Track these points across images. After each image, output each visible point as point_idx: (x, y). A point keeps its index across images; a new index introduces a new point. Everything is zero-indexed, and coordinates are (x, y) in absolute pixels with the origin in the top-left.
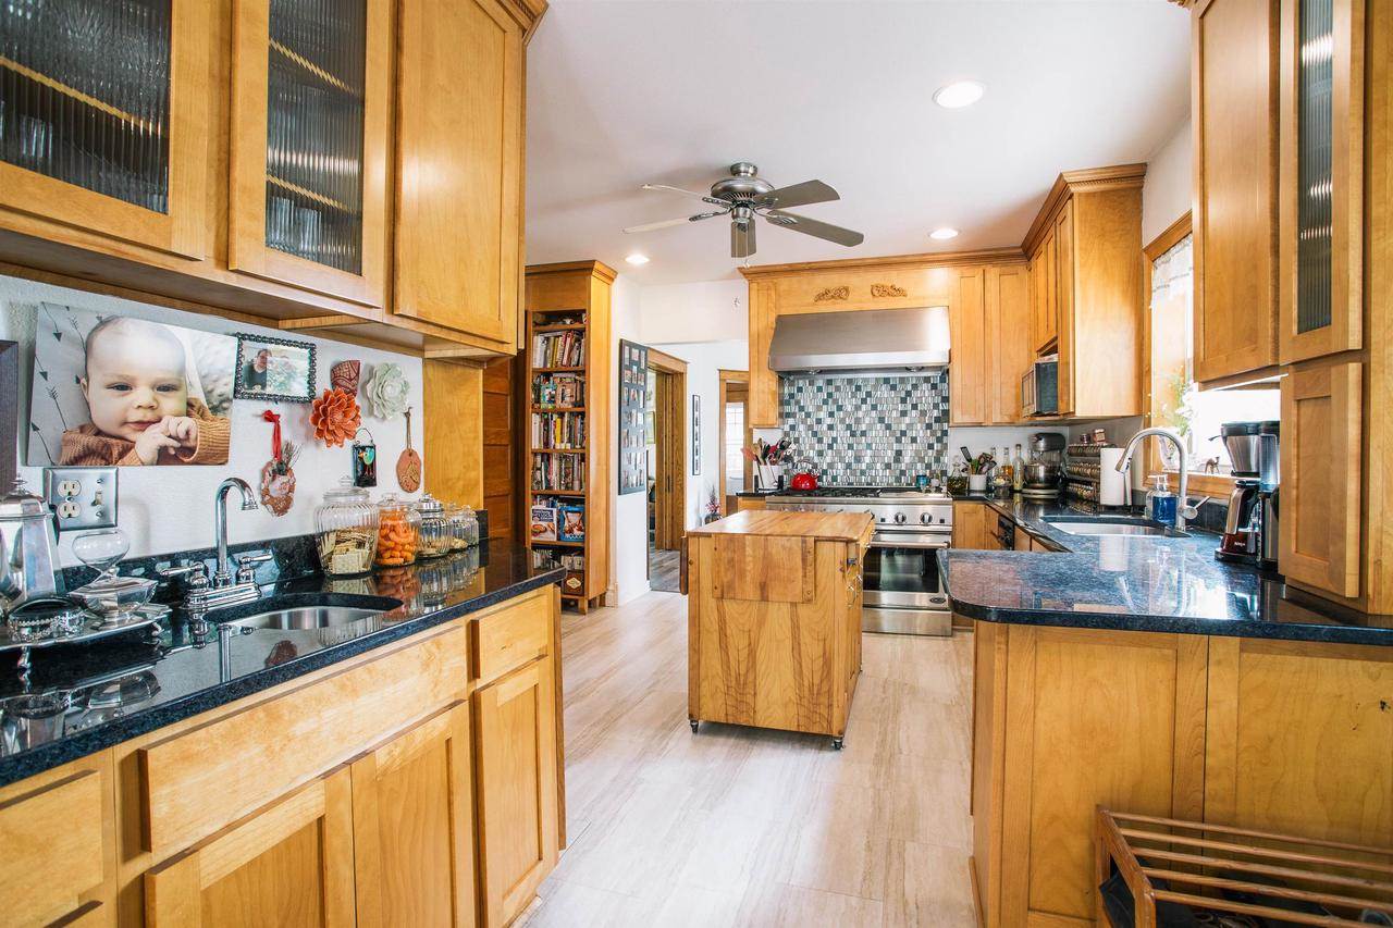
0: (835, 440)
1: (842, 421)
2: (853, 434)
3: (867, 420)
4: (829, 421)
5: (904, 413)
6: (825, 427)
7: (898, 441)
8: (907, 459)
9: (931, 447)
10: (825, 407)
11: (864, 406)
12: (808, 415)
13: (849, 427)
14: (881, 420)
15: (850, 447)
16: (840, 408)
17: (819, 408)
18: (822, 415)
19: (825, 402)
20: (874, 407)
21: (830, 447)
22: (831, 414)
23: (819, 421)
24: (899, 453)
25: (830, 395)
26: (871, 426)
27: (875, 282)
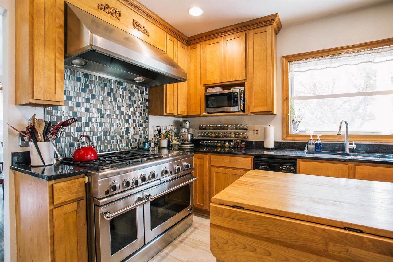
0: (90, 119)
1: (95, 106)
2: (102, 116)
3: (111, 108)
4: (86, 105)
5: (130, 106)
6: (83, 110)
7: (127, 121)
8: (131, 133)
9: (141, 125)
10: (83, 94)
11: (109, 98)
12: (69, 98)
13: (100, 111)
14: (119, 108)
15: (101, 125)
16: (94, 97)
17: (78, 95)
18: (81, 100)
19: (83, 90)
20: (115, 99)
21: (87, 125)
22: (88, 100)
23: (78, 105)
24: (128, 129)
25: (87, 86)
26: (113, 112)
27: (136, 20)
